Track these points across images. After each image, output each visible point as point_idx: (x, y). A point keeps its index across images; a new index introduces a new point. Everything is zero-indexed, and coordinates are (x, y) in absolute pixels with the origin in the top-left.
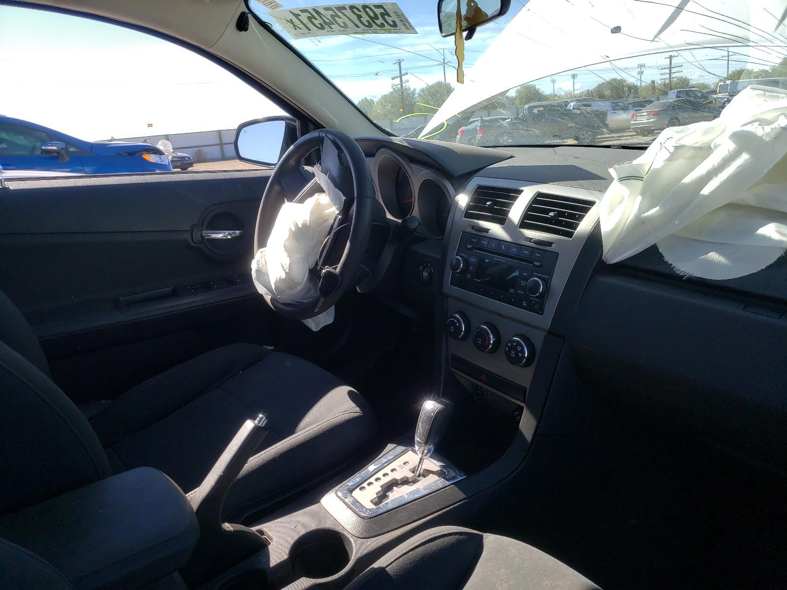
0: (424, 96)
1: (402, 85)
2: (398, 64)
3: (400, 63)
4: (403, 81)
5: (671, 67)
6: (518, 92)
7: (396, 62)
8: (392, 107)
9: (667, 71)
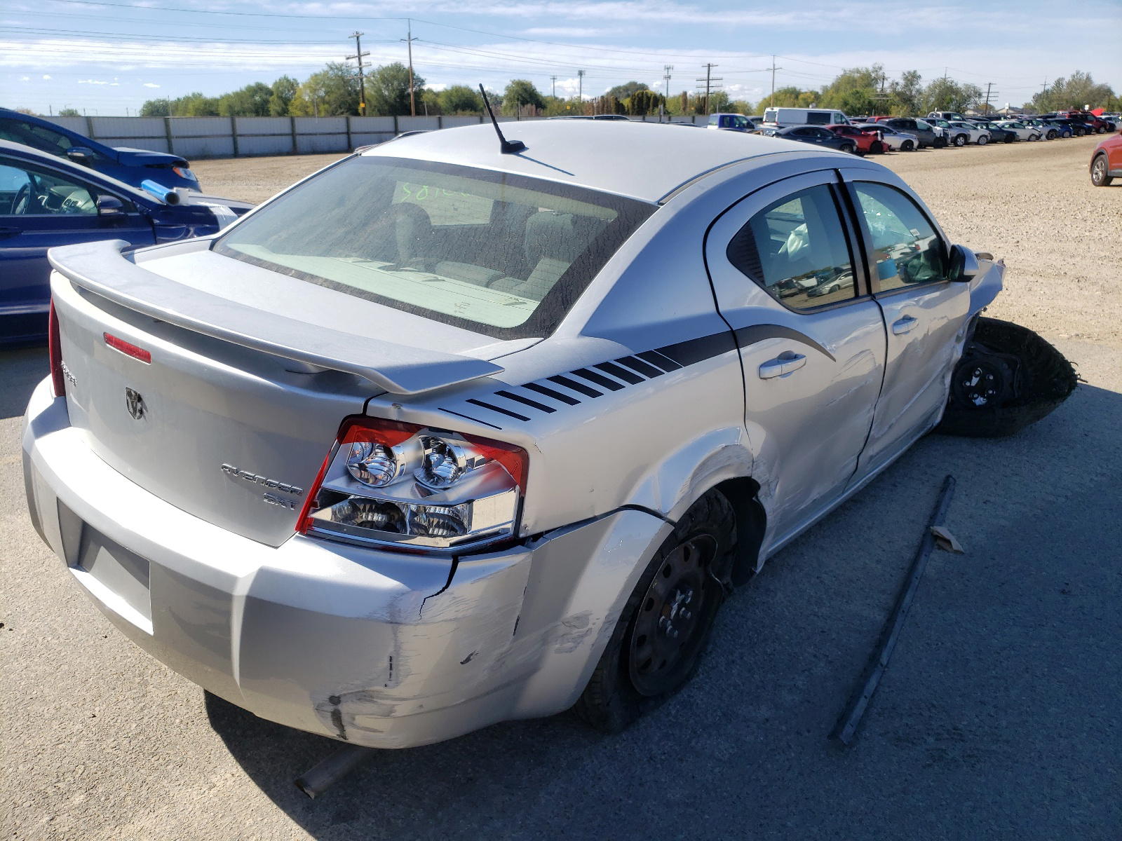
0: (375, 82)
1: (360, 69)
2: (356, 38)
3: (358, 38)
4: (363, 64)
5: (709, 80)
6: (507, 90)
7: (352, 35)
8: (327, 93)
9: (705, 83)
